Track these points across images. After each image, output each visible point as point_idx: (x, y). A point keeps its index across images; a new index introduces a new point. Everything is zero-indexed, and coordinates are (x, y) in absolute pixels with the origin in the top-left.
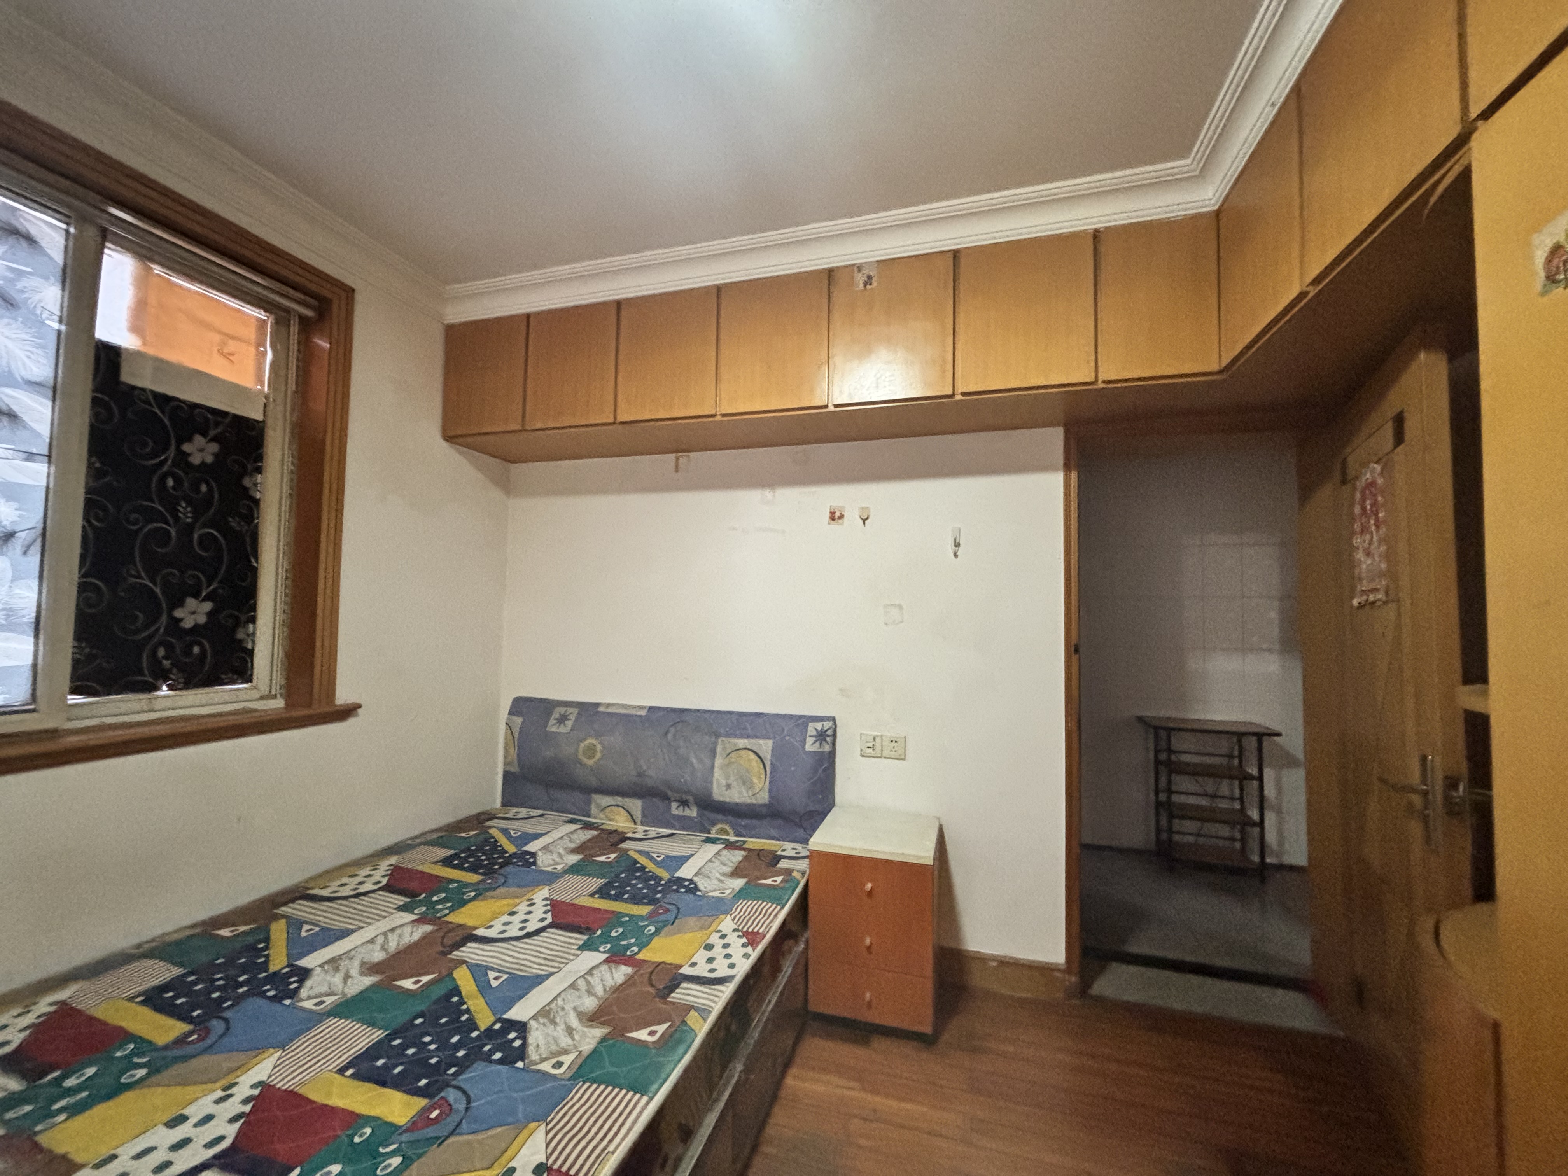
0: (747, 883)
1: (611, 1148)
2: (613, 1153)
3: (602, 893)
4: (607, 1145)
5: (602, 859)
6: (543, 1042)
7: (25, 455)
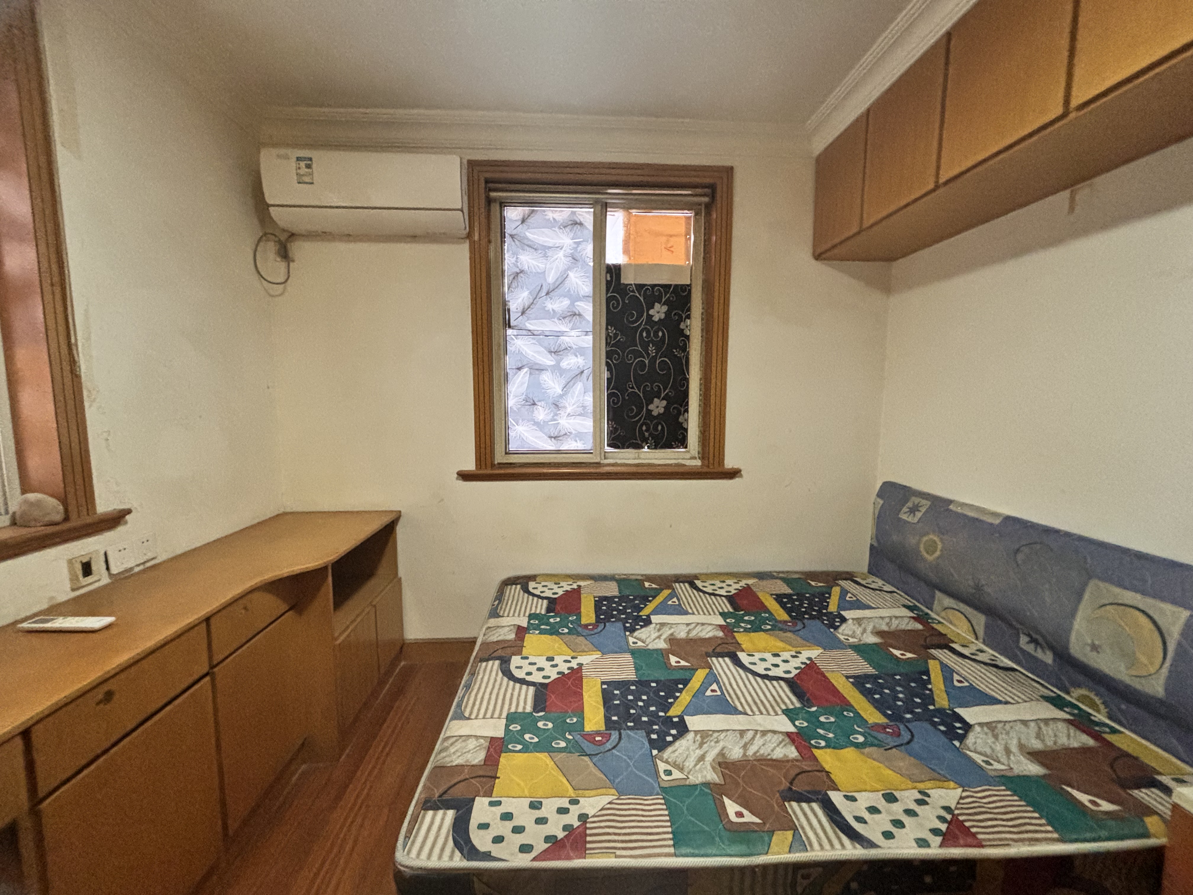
0: (1044, 776)
1: (618, 852)
2: (616, 857)
3: (859, 681)
4: (619, 849)
5: (897, 653)
6: (681, 752)
7: (585, 333)
